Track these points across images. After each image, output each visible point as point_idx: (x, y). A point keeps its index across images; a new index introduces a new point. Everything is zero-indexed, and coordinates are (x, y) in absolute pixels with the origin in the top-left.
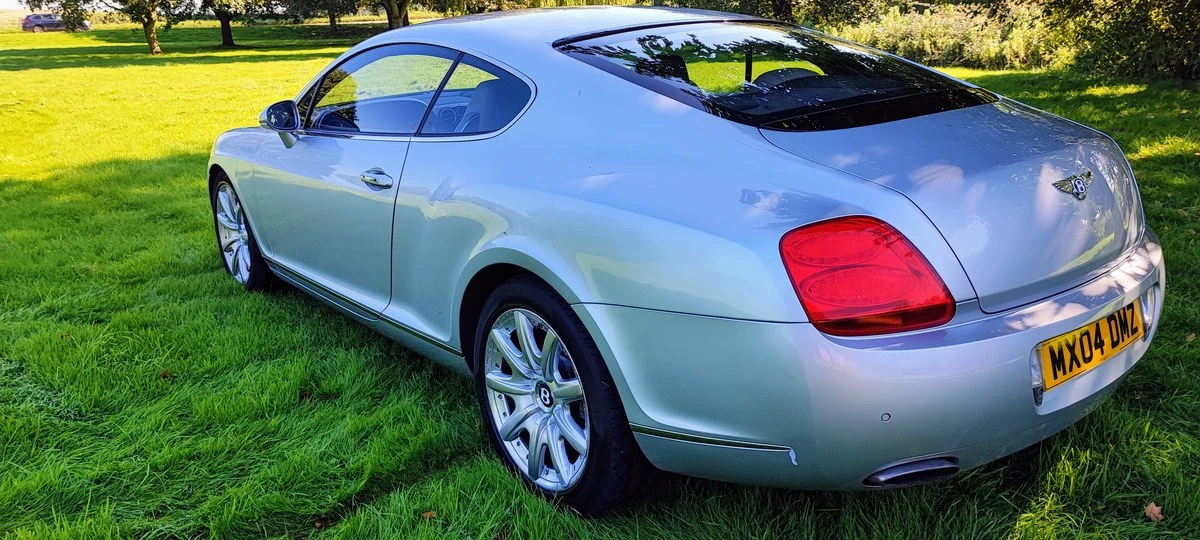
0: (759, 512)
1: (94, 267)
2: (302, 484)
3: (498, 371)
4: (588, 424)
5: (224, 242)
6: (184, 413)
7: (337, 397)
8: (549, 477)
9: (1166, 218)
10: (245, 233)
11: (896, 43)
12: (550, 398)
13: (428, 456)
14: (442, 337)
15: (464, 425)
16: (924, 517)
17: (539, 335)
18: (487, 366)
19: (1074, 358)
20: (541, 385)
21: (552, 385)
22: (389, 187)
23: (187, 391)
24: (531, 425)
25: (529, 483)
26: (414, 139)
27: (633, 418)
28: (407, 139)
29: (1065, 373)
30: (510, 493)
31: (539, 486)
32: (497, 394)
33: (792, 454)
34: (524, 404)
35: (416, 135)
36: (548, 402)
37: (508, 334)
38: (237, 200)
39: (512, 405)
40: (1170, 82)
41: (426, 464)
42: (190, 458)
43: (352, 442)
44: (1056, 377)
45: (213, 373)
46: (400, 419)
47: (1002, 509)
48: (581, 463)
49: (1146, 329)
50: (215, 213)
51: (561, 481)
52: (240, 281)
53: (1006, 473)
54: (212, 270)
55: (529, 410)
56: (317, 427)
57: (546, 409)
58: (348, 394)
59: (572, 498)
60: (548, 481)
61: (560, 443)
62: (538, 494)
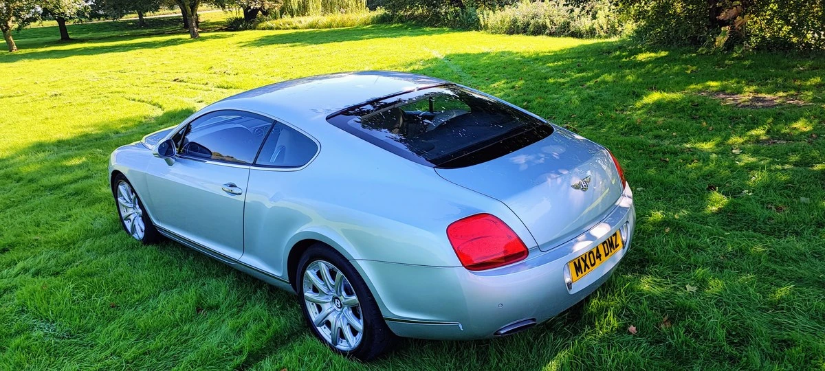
0: (450, 350)
1: (41, 238)
2: (211, 361)
3: (311, 291)
4: (362, 317)
5: (124, 215)
6: (131, 327)
7: (217, 309)
8: (343, 344)
9: (668, 152)
10: (140, 211)
11: (529, 21)
12: (341, 304)
13: (276, 338)
14: (278, 274)
15: (292, 318)
16: (528, 343)
17: (333, 274)
18: (305, 289)
19: (586, 265)
20: (335, 298)
21: (341, 298)
22: (240, 194)
23: (129, 314)
24: (331, 318)
25: (333, 348)
26: (252, 167)
27: (385, 314)
28: (248, 167)
29: (582, 273)
30: (325, 355)
31: (339, 350)
32: (311, 303)
33: (460, 326)
34: (327, 308)
35: (252, 165)
36: (339, 306)
37: (315, 272)
38: (133, 191)
39: (320, 309)
40: (688, 48)
41: (276, 343)
42: (145, 354)
43: (233, 335)
44: (578, 276)
45: (141, 301)
46: (258, 319)
47: (565, 335)
48: (359, 336)
49: (624, 243)
50: (116, 198)
51: (350, 346)
52: (137, 238)
53: (568, 316)
54: (116, 231)
55: (329, 311)
56: (211, 328)
57: (339, 310)
58: (223, 307)
59: (356, 353)
60: (342, 346)
61: (348, 327)
62: (339, 354)
